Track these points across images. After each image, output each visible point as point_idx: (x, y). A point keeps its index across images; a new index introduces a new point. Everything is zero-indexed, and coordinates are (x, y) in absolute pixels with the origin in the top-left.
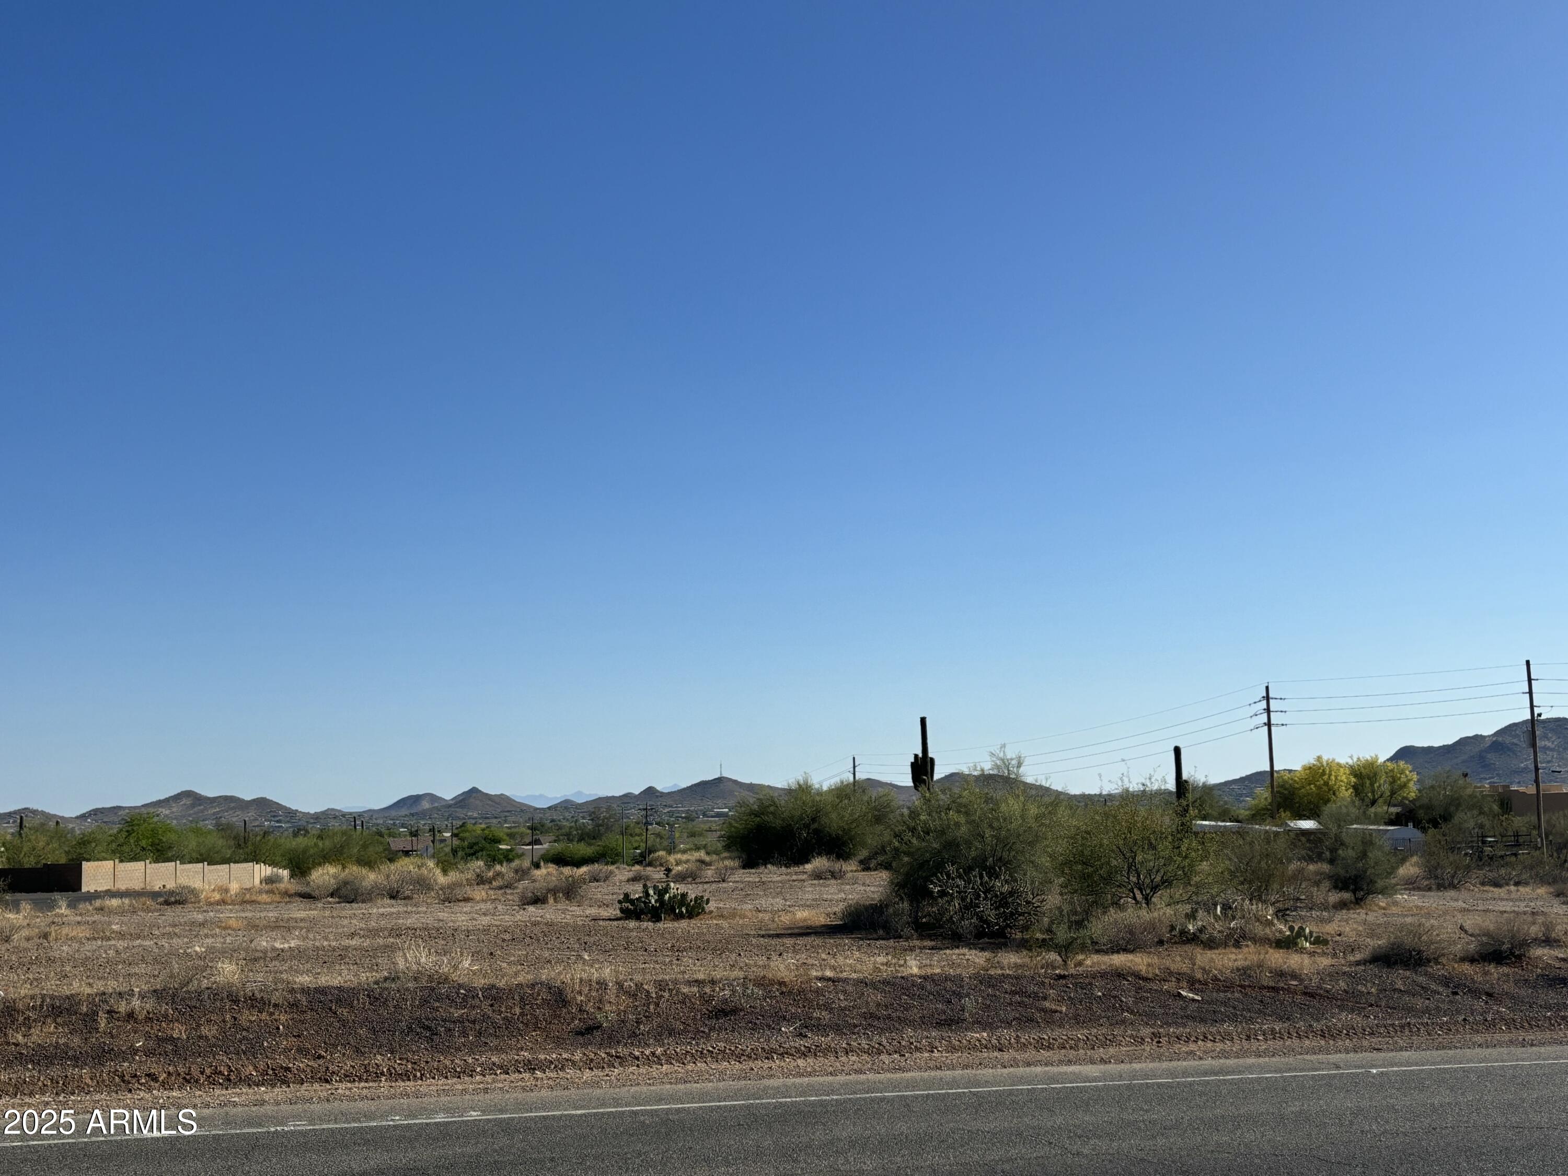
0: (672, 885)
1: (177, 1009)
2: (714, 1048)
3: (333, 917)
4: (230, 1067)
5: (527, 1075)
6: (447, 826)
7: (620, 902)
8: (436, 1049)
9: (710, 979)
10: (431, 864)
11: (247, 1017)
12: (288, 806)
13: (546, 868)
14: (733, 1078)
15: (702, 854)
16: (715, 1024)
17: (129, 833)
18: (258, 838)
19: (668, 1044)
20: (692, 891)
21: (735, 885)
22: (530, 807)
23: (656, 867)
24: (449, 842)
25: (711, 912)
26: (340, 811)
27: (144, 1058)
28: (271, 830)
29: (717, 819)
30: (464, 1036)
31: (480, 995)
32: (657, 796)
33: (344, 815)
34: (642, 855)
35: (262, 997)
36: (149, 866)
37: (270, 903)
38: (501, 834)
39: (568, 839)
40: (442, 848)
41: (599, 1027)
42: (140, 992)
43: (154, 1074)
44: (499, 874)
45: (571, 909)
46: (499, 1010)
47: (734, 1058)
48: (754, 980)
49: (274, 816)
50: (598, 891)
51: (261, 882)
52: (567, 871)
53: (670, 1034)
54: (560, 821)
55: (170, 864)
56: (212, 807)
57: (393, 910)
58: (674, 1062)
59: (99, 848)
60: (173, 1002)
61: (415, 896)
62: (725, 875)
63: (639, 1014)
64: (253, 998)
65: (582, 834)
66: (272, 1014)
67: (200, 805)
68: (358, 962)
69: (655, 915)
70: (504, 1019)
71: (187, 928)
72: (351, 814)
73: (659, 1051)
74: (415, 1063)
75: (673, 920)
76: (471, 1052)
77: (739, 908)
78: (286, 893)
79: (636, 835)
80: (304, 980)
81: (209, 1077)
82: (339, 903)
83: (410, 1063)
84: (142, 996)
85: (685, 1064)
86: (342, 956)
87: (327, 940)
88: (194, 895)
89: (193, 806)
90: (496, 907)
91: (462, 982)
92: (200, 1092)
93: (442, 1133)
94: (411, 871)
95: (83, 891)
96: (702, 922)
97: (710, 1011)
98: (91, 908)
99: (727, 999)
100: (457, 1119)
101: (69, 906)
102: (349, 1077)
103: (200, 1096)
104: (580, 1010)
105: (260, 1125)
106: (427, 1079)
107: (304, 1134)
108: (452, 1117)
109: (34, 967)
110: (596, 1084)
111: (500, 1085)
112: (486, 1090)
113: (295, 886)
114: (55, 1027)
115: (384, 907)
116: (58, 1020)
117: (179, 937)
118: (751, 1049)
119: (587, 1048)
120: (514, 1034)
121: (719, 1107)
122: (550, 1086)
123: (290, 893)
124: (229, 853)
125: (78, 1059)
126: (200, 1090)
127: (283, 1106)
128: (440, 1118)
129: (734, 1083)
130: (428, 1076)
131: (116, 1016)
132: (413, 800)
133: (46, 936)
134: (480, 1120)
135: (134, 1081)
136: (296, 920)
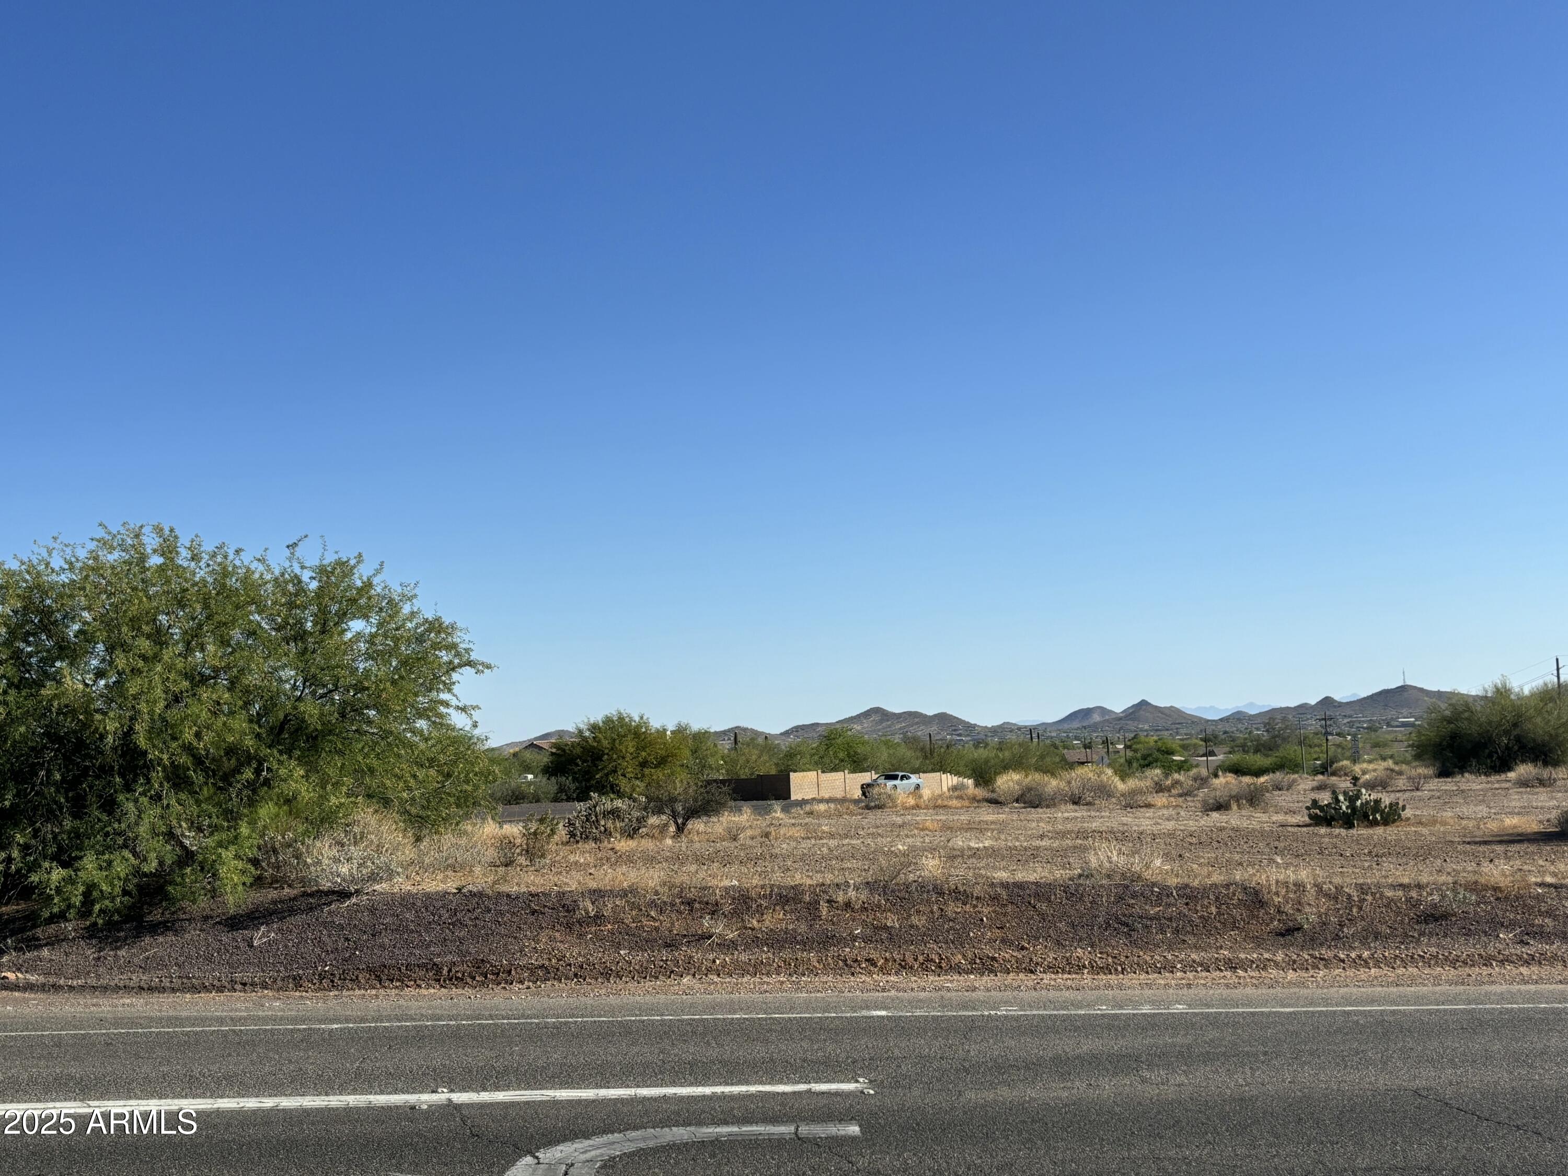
0: (1364, 791)
1: (888, 900)
2: (1426, 953)
3: (1021, 820)
4: (940, 955)
5: (1228, 974)
6: (1119, 738)
7: (1308, 808)
8: (1134, 943)
9: (1416, 883)
10: (1109, 772)
11: (953, 908)
12: (967, 720)
13: (1225, 777)
14: (1450, 983)
15: (1390, 763)
16: (1425, 929)
17: (828, 747)
18: (943, 750)
19: (1375, 948)
20: (1386, 799)
21: (1431, 793)
22: (1201, 718)
23: (1340, 776)
24: (1122, 753)
25: (1408, 819)
26: (1015, 724)
27: (863, 945)
28: (953, 743)
29: (1403, 729)
30: (1161, 933)
31: (1175, 894)
32: (1335, 707)
33: (1019, 729)
34: (1322, 766)
35: (965, 890)
36: (848, 776)
37: (962, 808)
38: (1175, 746)
39: (1244, 750)
40: (1115, 759)
41: (1299, 929)
42: (854, 884)
43: (873, 960)
44: (1177, 782)
45: (1256, 815)
46: (1195, 909)
47: (1448, 963)
48: (1465, 886)
49: (955, 730)
50: (1282, 799)
51: (949, 790)
52: (1247, 779)
53: (1376, 938)
54: (1233, 732)
55: (866, 774)
56: (898, 722)
57: (1077, 814)
58: (1382, 965)
59: (804, 760)
60: (885, 893)
61: (1096, 802)
62: (1419, 784)
63: (1342, 917)
64: (956, 891)
65: (1257, 746)
66: (975, 906)
67: (888, 721)
68: (1051, 861)
69: (1348, 823)
70: (1200, 917)
71: (889, 829)
72: (1026, 727)
73: (1366, 954)
74: (1115, 957)
75: (1367, 827)
76: (1170, 949)
77: (1439, 815)
78: (974, 799)
79: (1316, 746)
80: (1002, 875)
81: (923, 964)
82: (1025, 808)
83: (1110, 958)
84: (857, 888)
85: (1394, 969)
86: (1034, 855)
87: (1018, 841)
88: (892, 800)
89: (881, 721)
90: (1179, 814)
91: (1155, 880)
92: (915, 978)
93: (1150, 1024)
94: (1090, 778)
95: (792, 799)
96: (1400, 829)
97: (1418, 916)
98: (802, 812)
99: (1436, 904)
100: (1164, 1011)
101: (783, 810)
102: (1052, 969)
103: (916, 981)
104: (1278, 911)
105: (974, 1009)
106: (1128, 973)
107: (1017, 1019)
108: (1158, 1009)
109: (760, 861)
110: (1302, 984)
111: (1203, 982)
112: (1189, 986)
113: (981, 793)
114: (784, 914)
115: (1068, 812)
116: (787, 908)
117: (882, 837)
118: (1467, 955)
119: (1289, 949)
120: (1212, 932)
121: (1438, 1010)
122: (1254, 985)
123: (977, 798)
124: (917, 764)
125: (806, 944)
126: (915, 976)
127: (993, 993)
128: (1146, 1010)
129: (1451, 988)
130: (1129, 970)
131: (835, 905)
132: (1085, 713)
133: (767, 835)
134: (1187, 1013)
135: (856, 965)
136: (986, 822)
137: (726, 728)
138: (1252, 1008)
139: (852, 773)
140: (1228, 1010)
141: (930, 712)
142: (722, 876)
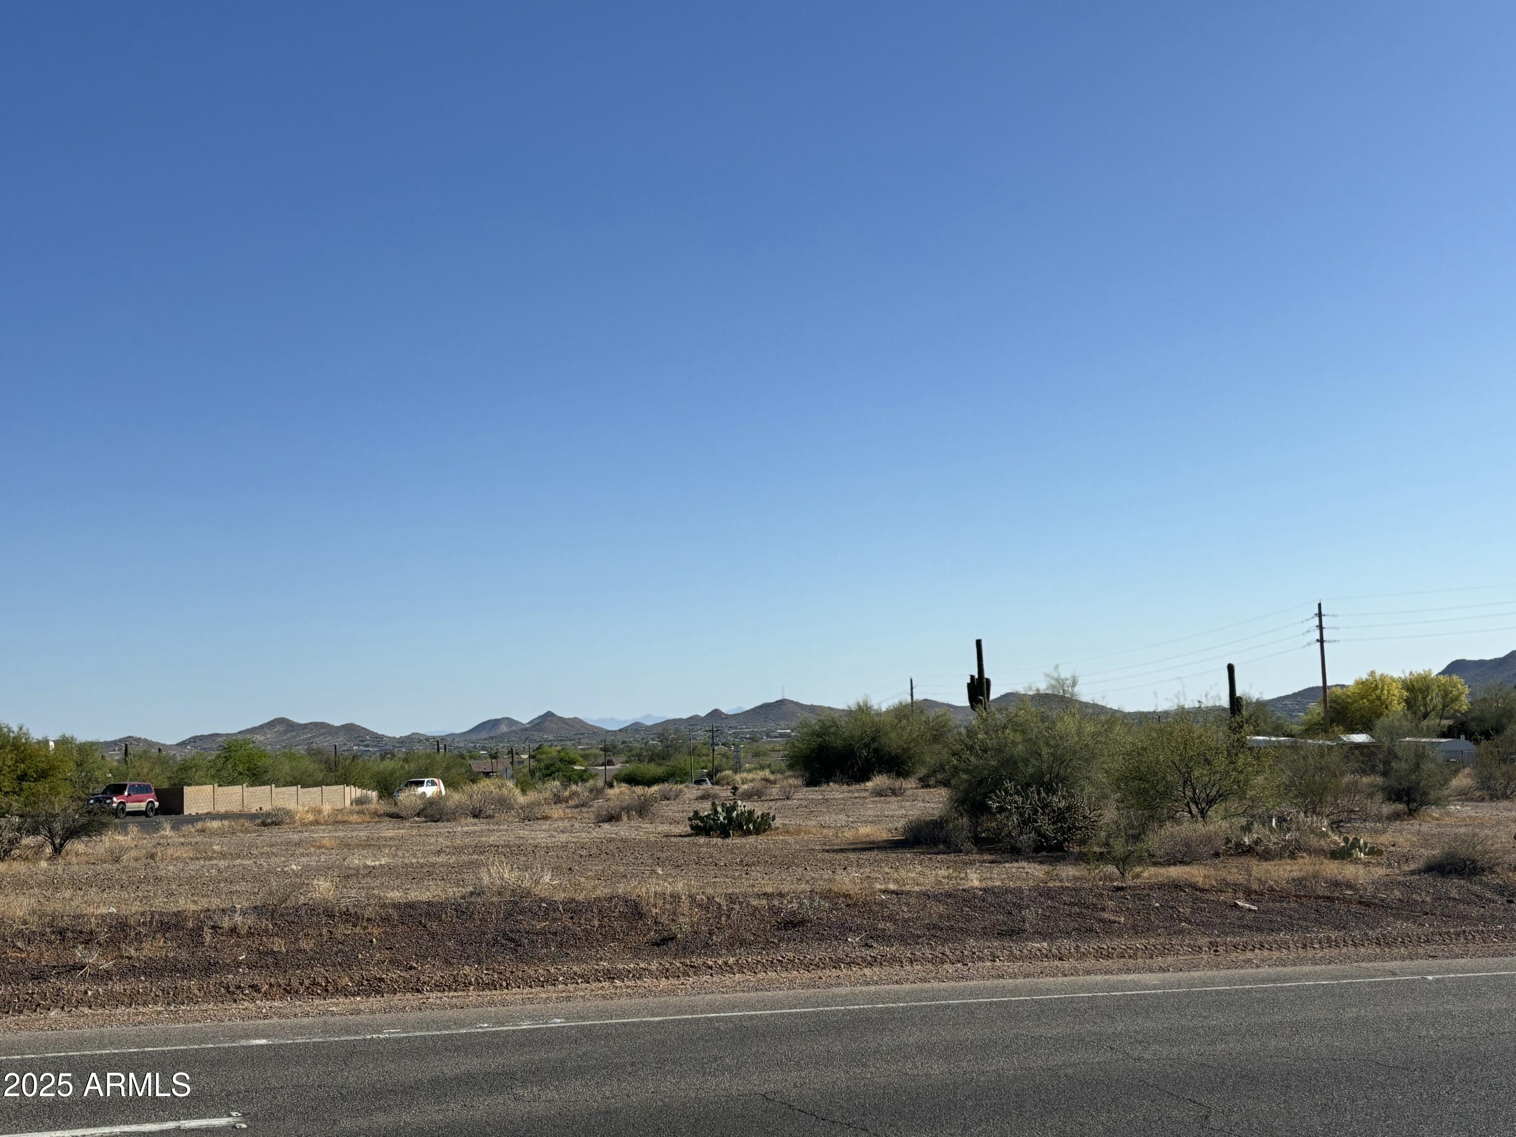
0: (739, 803)
1: (276, 924)
2: (783, 958)
3: (420, 835)
4: (327, 978)
5: (606, 984)
6: (524, 748)
7: (690, 819)
8: (520, 959)
9: (778, 892)
10: (510, 784)
11: (343, 930)
12: (375, 731)
13: (619, 787)
14: (803, 986)
15: (767, 773)
16: (784, 935)
17: (227, 759)
18: (348, 762)
19: (740, 954)
20: (759, 809)
21: (799, 802)
22: (601, 729)
23: (723, 786)
24: (526, 763)
25: (777, 828)
26: (424, 735)
27: (247, 971)
28: (360, 754)
29: (780, 739)
30: (546, 948)
31: (561, 908)
32: (722, 719)
33: (427, 739)
34: (708, 775)
35: (356, 912)
36: (245, 789)
37: (361, 823)
38: (575, 756)
39: (639, 760)
40: (520, 769)
41: (673, 938)
42: (241, 908)
43: (257, 986)
44: (575, 794)
45: (643, 826)
46: (579, 922)
47: (803, 967)
48: (821, 893)
49: (362, 741)
50: (669, 809)
51: (352, 804)
52: (639, 790)
53: (741, 944)
54: (630, 742)
55: (266, 787)
56: (304, 733)
57: (476, 828)
58: (745, 971)
59: (199, 774)
60: (273, 918)
61: (496, 815)
62: (790, 793)
63: (712, 926)
64: (347, 913)
65: (652, 755)
66: (365, 928)
67: (293, 731)
68: (445, 877)
69: (724, 832)
70: (584, 930)
71: (284, 848)
72: (434, 738)
73: (731, 960)
74: (501, 973)
75: (741, 836)
76: (554, 962)
77: (804, 824)
78: (376, 814)
79: (703, 755)
80: (395, 895)
81: (308, 988)
82: (425, 822)
83: (496, 973)
84: (244, 913)
85: (756, 973)
86: (430, 872)
87: (416, 857)
88: (289, 816)
89: (286, 732)
90: (573, 826)
91: (543, 896)
92: (300, 1003)
93: (528, 1039)
94: (492, 792)
95: (185, 813)
96: (769, 838)
97: (778, 923)
98: (193, 830)
99: (795, 911)
100: (542, 1026)
101: (173, 828)
102: (439, 987)
103: (300, 1006)
104: (656, 922)
105: (357, 1033)
106: (512, 988)
107: (398, 1041)
108: (537, 1024)
109: (143, 885)
110: (673, 992)
111: (582, 994)
112: (568, 998)
113: (383, 807)
114: (165, 942)
115: (468, 826)
116: (167, 935)
117: (276, 856)
118: (819, 958)
119: (663, 958)
120: (594, 944)
121: (790, 1014)
122: (629, 995)
123: (379, 813)
124: (320, 776)
125: (186, 972)
126: (300, 1000)
127: (378, 1016)
128: (525, 1025)
129: (804, 991)
130: (513, 985)
131: (220, 931)
132: (493, 724)
133: (152, 856)
134: (564, 1027)
135: (238, 992)
136: (386, 839)
137: (117, 737)
138: (625, 1019)
139: (252, 786)
140: (602, 1022)
141: (337, 723)
142: (99, 903)
